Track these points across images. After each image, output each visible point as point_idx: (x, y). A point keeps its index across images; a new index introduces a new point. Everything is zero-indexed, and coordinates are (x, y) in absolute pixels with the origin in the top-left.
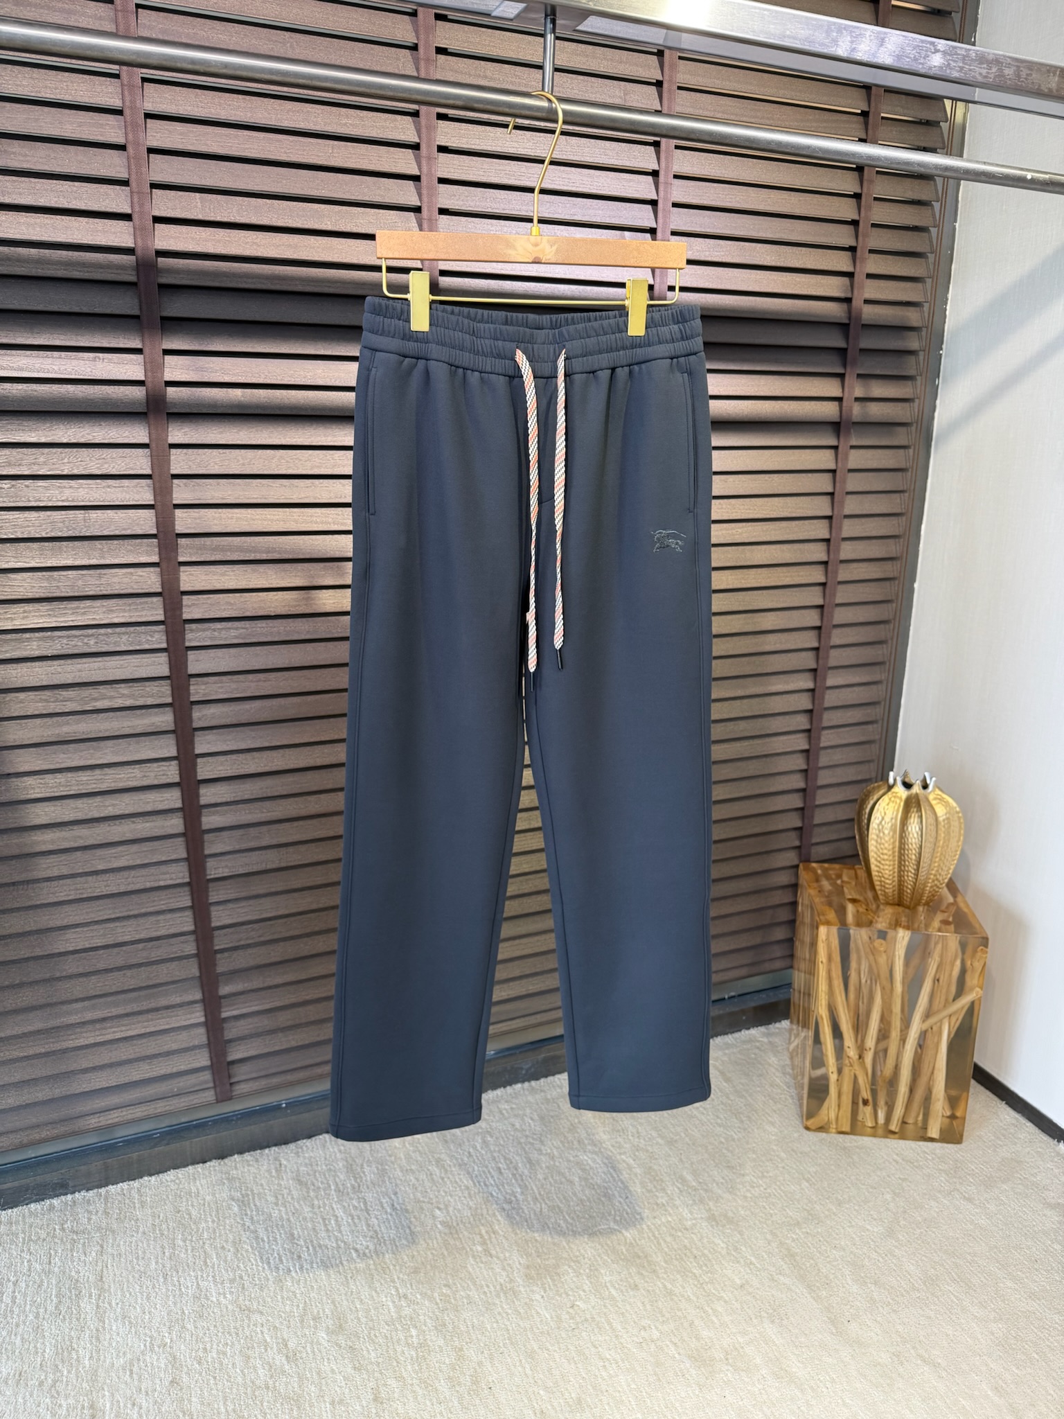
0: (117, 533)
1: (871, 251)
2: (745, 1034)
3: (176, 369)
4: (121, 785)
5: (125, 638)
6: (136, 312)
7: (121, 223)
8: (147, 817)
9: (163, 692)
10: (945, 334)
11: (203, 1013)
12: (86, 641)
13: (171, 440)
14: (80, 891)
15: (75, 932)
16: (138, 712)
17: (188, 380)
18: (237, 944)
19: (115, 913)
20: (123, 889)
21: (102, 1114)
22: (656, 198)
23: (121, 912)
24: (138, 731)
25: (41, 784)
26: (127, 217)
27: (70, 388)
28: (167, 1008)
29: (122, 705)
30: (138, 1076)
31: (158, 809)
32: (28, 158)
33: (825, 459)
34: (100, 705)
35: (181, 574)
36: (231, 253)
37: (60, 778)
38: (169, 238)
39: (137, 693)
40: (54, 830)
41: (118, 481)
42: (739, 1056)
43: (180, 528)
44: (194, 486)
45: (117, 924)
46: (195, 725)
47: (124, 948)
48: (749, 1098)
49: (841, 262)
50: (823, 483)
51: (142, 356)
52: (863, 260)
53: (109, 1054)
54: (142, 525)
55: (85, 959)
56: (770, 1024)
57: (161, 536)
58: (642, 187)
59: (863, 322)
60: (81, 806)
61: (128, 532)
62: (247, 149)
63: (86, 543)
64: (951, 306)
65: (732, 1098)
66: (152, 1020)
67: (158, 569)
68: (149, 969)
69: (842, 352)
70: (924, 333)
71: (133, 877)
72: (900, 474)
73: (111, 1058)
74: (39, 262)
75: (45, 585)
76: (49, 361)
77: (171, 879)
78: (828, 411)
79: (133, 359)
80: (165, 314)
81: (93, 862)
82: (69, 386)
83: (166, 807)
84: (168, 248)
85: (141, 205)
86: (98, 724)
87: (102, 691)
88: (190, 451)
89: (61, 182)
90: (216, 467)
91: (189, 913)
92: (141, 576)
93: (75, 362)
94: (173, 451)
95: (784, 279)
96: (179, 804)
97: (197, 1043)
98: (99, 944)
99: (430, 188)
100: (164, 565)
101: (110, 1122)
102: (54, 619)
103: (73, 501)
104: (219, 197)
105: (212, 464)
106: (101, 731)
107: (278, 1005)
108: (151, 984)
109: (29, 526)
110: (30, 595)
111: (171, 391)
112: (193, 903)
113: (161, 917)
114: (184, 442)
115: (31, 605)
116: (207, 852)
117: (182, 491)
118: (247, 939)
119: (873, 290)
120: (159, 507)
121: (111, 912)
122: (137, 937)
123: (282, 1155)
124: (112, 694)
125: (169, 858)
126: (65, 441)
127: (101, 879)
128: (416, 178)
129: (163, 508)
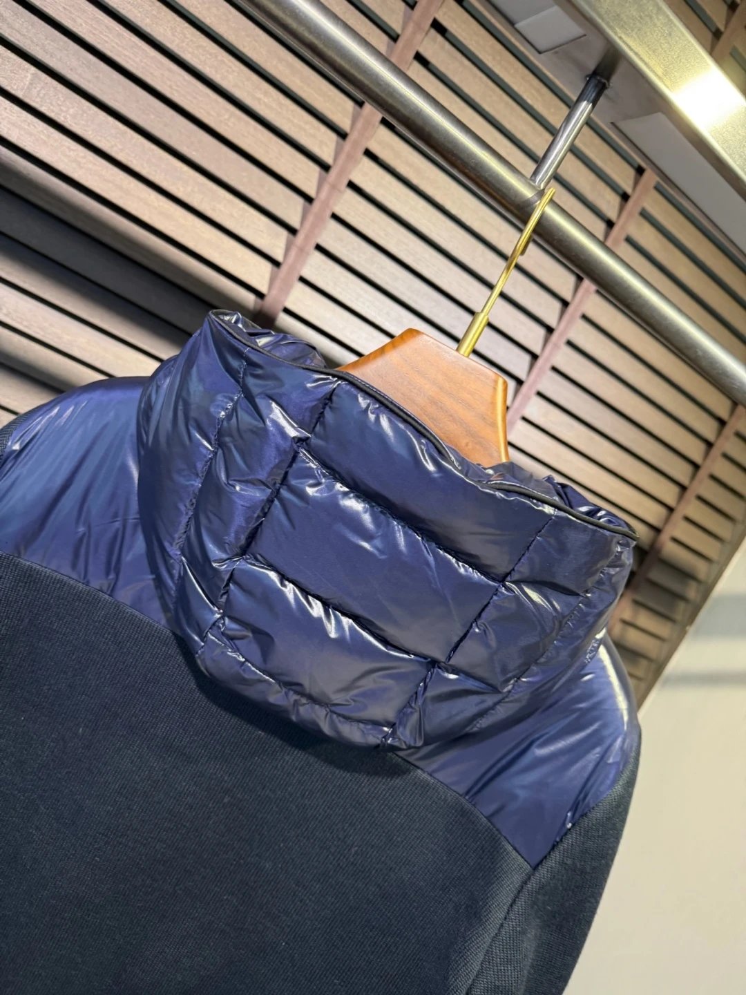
1: (700, 498)
49: (668, 493)
52: (688, 502)
58: (531, 335)
59: (660, 556)
64: (729, 568)
128: (309, 199)
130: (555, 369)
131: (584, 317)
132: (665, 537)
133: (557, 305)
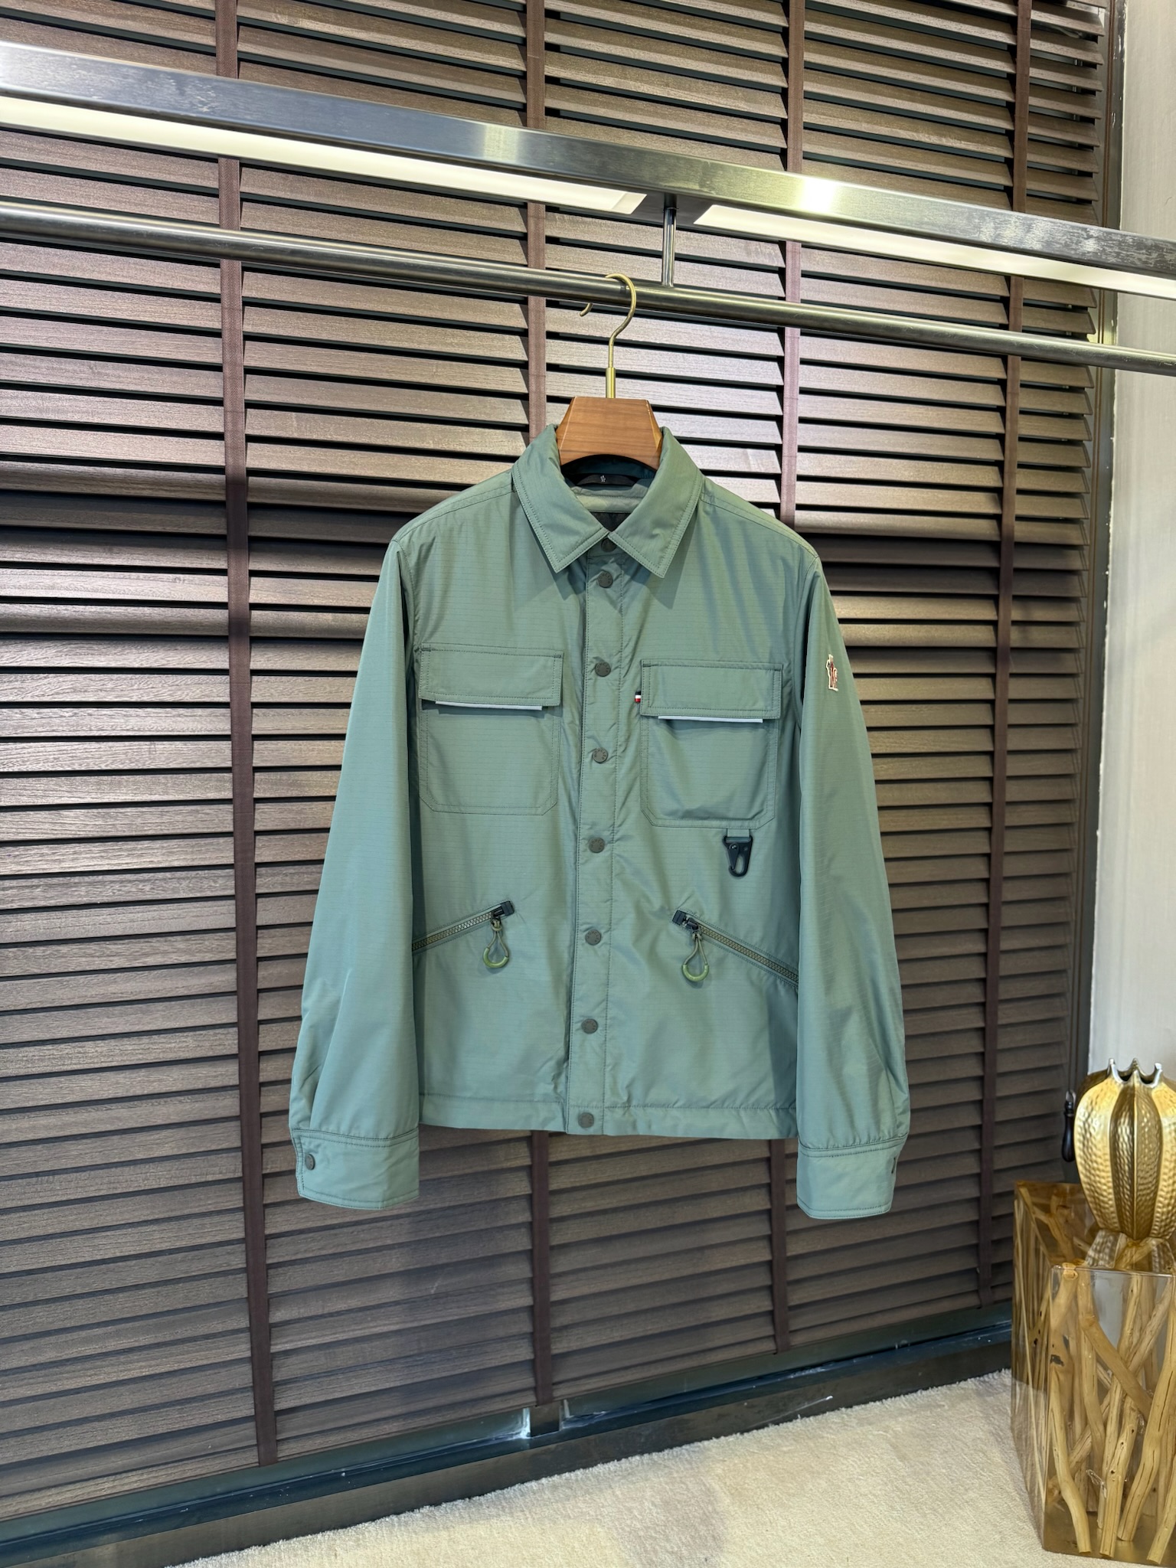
0: (185, 766)
1: (1021, 466)
2: (921, 1397)
3: (262, 591)
4: (170, 1056)
5: (184, 883)
6: (223, 531)
7: (212, 442)
8: (197, 1096)
9: (226, 947)
10: (1111, 553)
11: (248, 1346)
12: (140, 886)
13: (254, 665)
14: (114, 1185)
15: (105, 1237)
16: (196, 969)
17: (274, 602)
18: (294, 1258)
19: (154, 1213)
20: (163, 1184)
21: (118, 1476)
22: (781, 414)
23: (160, 1212)
24: (193, 992)
25: (80, 1053)
26: (218, 436)
27: (147, 610)
28: (207, 1337)
29: (176, 962)
30: (165, 1427)
31: (210, 1086)
32: (121, 379)
33: (981, 689)
34: (151, 961)
35: (257, 811)
36: (326, 472)
37: (102, 1046)
38: (260, 457)
39: (194, 947)
40: (89, 1108)
41: (190, 710)
42: (916, 1425)
43: (257, 763)
44: (274, 715)
45: (155, 1227)
46: (260, 986)
47: (160, 1259)
48: (931, 1482)
49: (988, 477)
50: (982, 715)
51: (226, 578)
52: (1012, 475)
53: (131, 1396)
54: (213, 758)
55: (113, 1270)
56: (955, 1383)
57: (236, 769)
58: (767, 403)
59: (1016, 540)
60: (122, 1081)
61: (198, 765)
62: (349, 368)
63: (149, 777)
64: (1114, 523)
65: (910, 1483)
66: (188, 1352)
67: (230, 807)
68: (188, 1285)
69: (994, 573)
70: (1086, 552)
71: (177, 1169)
72: (1069, 706)
73: (132, 1402)
74: (124, 480)
75: (100, 823)
76: (126, 582)
77: (221, 1173)
78: (982, 636)
79: (216, 581)
80: (253, 533)
81: (132, 1150)
82: (146, 609)
83: (219, 1084)
84: (260, 467)
85: (235, 424)
86: (149, 984)
87: (154, 945)
88: (273, 678)
89: (153, 402)
90: (301, 694)
91: (240, 1216)
92: (208, 814)
93: (153, 584)
94: (255, 678)
95: (925, 496)
96: (237, 1082)
97: (237, 1386)
98: (132, 1253)
99: (540, 406)
100: (237, 802)
101: (126, 1488)
102: (107, 861)
103: (139, 730)
104: (317, 416)
105: (296, 692)
106: (151, 992)
107: (341, 1338)
108: (189, 1305)
109: (87, 758)
110: (82, 834)
111: (255, 613)
112: (244, 1203)
113: (207, 1220)
114: (266, 668)
115: (82, 845)
116: (265, 1140)
117: (262, 722)
118: (305, 1251)
119: (1023, 506)
120: (236, 738)
121: (148, 1212)
122: (178, 1244)
123: (338, 1542)
124: (166, 948)
125: (220, 1147)
126: (136, 665)
127: (139, 1171)
128: (524, 398)
129: (242, 739)
130: (802, 420)
132: (1008, 520)
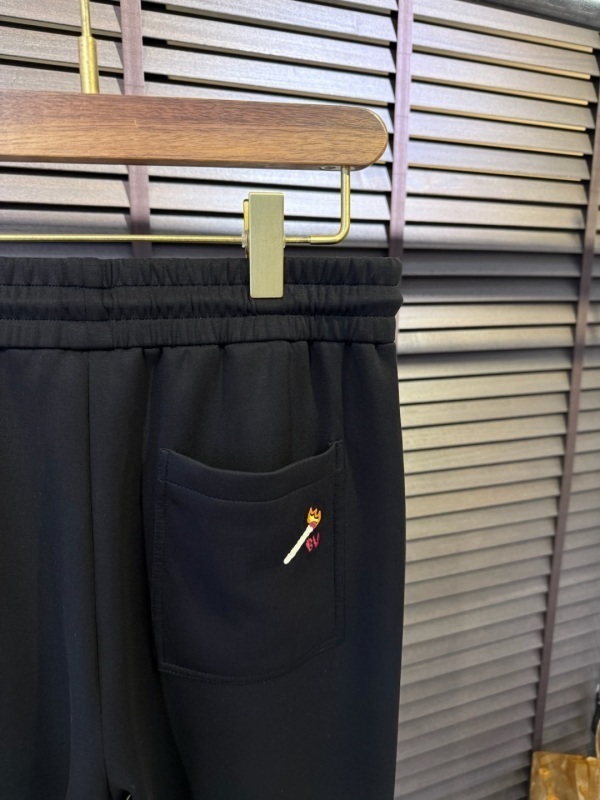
33: (560, 382)
49: (576, 195)
50: (558, 404)
59: (596, 252)
78: (563, 337)
95: (522, 212)
130: (412, 139)
131: (415, 80)
132: (590, 234)
133: (386, 82)
